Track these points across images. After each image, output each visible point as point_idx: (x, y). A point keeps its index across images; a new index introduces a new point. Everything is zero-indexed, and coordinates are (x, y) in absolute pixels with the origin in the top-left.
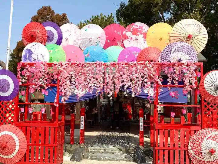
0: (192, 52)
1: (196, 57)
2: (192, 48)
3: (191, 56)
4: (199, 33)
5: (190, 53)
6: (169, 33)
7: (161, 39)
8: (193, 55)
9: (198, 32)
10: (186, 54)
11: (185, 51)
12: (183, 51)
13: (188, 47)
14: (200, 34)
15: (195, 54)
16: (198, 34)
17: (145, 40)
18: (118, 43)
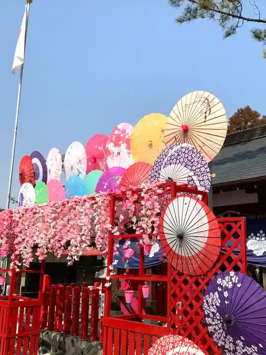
0: (196, 159)
1: (206, 168)
2: (195, 151)
3: (194, 168)
4: (205, 117)
5: (192, 163)
6: (163, 131)
7: (151, 146)
8: (199, 166)
9: (203, 116)
10: (182, 167)
11: (182, 160)
12: (178, 161)
13: (187, 152)
14: (208, 118)
15: (203, 163)
16: (204, 120)
17: (129, 151)
18: (100, 164)
